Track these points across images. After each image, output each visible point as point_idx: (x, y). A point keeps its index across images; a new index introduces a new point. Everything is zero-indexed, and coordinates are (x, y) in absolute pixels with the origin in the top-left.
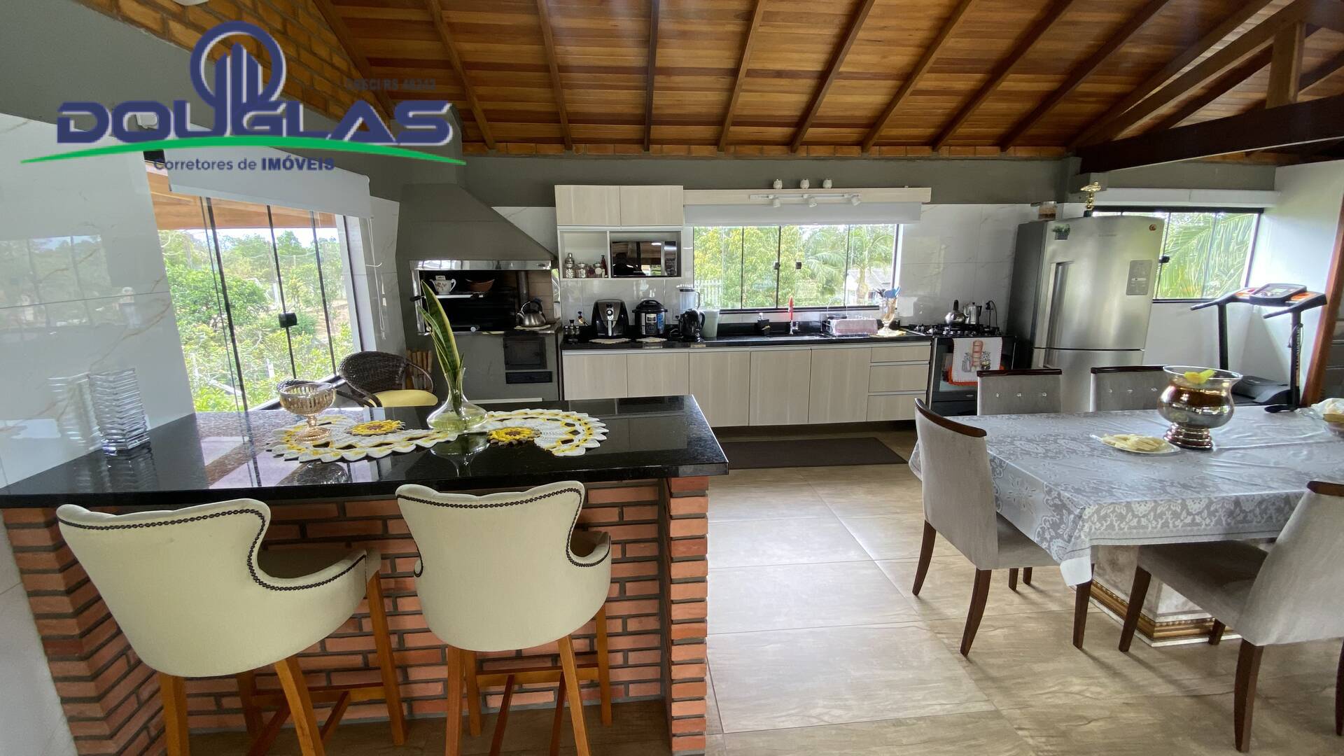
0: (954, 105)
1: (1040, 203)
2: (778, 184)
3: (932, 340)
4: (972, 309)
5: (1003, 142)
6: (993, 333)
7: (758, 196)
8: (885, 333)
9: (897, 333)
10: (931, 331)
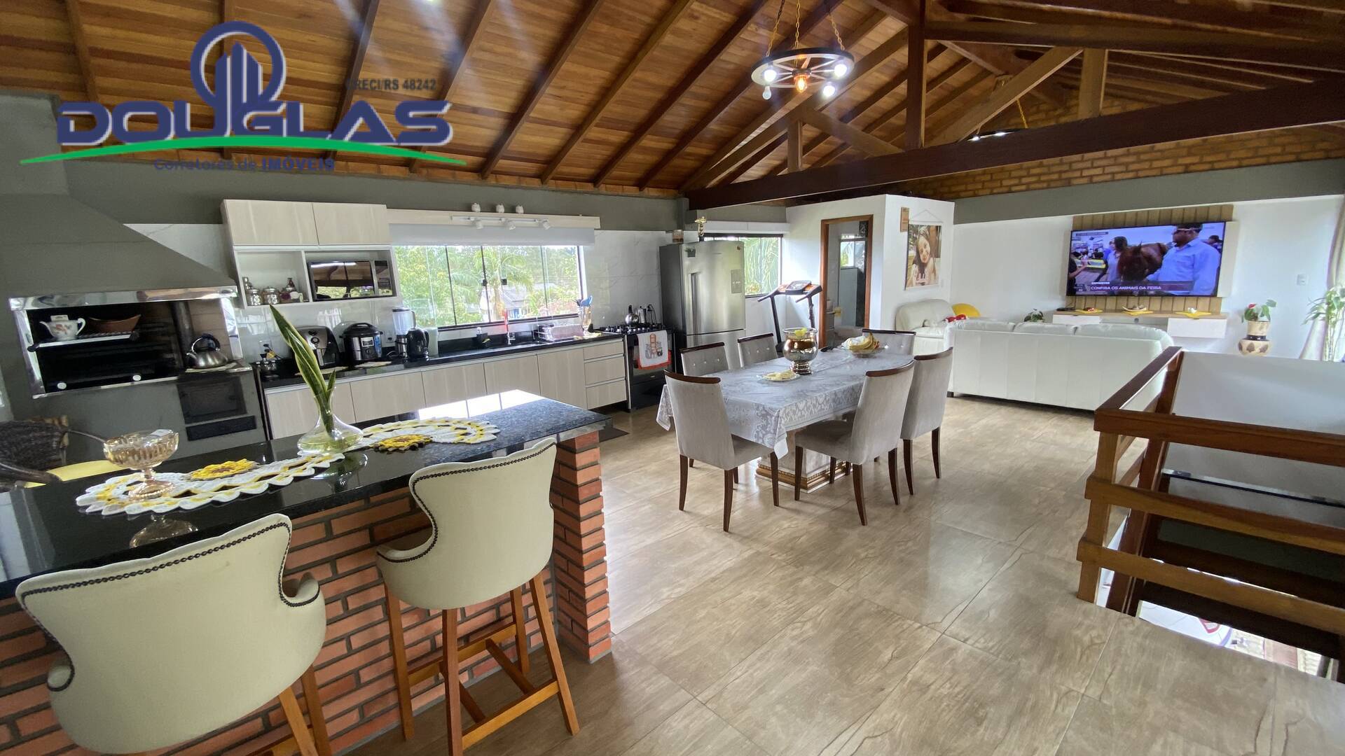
0: (608, 153)
1: (672, 231)
2: (477, 207)
3: (623, 337)
4: (640, 311)
5: (641, 183)
6: (658, 328)
7: (460, 218)
8: (588, 335)
9: (595, 335)
10: (618, 330)
